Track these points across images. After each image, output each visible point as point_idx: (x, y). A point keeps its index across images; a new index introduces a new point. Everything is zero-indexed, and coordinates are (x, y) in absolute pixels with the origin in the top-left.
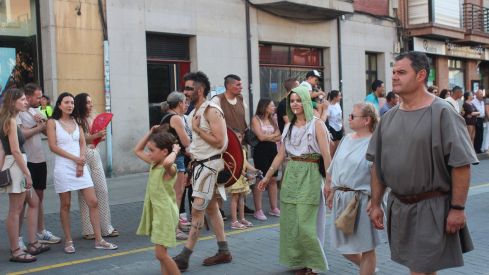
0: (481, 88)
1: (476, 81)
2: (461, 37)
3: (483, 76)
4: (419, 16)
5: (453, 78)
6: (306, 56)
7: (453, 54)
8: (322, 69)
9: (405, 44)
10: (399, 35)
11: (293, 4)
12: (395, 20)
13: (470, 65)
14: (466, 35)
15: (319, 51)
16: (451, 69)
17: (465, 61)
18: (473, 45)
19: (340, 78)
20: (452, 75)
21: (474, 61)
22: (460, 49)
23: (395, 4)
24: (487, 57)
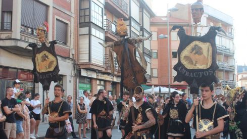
0: (112, 94)
2: (103, 70)
3: (113, 89)
4: (84, 59)
6: (27, 75)
7: (100, 78)
9: (77, 72)
10: (74, 67)
11: (20, 47)
12: (73, 60)
13: (107, 83)
14: (106, 69)
16: (99, 85)
17: (105, 81)
18: (109, 74)
20: (99, 87)
21: (109, 81)
22: (102, 75)
23: (73, 52)
24: (115, 80)
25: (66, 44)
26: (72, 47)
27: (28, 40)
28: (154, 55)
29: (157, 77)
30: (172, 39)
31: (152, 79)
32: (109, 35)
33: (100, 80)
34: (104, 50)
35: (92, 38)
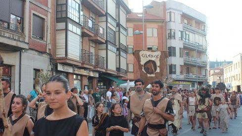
0: (88, 89)
1: (86, 86)
2: (80, 65)
3: (89, 83)
4: (61, 53)
5: (76, 83)
6: (4, 69)
7: (76, 72)
8: (11, 76)
9: (53, 66)
10: (51, 61)
12: (49, 54)
13: (84, 78)
14: (82, 64)
15: (10, 67)
16: (75, 79)
17: (82, 76)
18: (85, 69)
19: (20, 81)
20: (75, 82)
21: (86, 76)
22: (79, 70)
23: (49, 47)
24: (92, 74)
25: (43, 39)
26: (49, 41)
27: (4, 34)
28: (130, 51)
29: (133, 72)
30: (147, 36)
31: (128, 74)
32: (85, 31)
33: (77, 75)
34: (81, 45)
35: (69, 33)
